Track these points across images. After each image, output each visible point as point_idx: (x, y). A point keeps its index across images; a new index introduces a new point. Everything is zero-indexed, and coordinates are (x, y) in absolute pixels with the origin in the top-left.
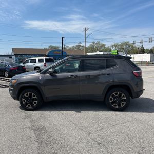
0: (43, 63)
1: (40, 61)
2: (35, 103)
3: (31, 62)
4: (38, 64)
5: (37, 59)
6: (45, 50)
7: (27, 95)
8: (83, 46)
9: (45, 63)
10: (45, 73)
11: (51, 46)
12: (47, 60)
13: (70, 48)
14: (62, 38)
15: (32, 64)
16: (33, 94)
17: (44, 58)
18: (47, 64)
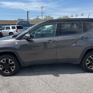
0: (15, 30)
1: (13, 28)
2: (13, 68)
3: (6, 29)
4: (11, 30)
5: (11, 27)
6: (15, 21)
7: (4, 61)
8: (40, 19)
9: (17, 30)
10: (20, 38)
11: (19, 19)
12: (18, 28)
13: (32, 20)
14: (28, 12)
15: (7, 30)
16: (10, 60)
17: (16, 26)
18: (18, 30)
